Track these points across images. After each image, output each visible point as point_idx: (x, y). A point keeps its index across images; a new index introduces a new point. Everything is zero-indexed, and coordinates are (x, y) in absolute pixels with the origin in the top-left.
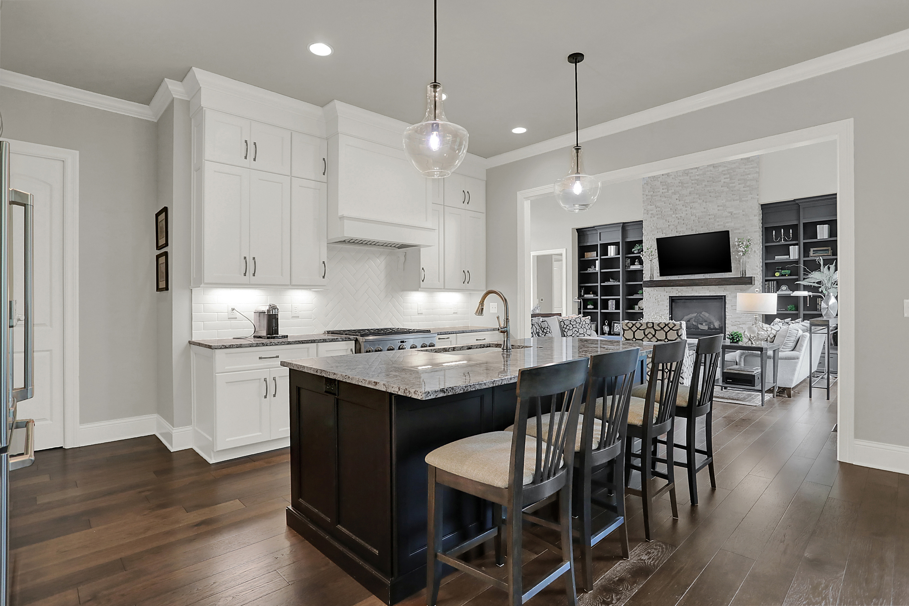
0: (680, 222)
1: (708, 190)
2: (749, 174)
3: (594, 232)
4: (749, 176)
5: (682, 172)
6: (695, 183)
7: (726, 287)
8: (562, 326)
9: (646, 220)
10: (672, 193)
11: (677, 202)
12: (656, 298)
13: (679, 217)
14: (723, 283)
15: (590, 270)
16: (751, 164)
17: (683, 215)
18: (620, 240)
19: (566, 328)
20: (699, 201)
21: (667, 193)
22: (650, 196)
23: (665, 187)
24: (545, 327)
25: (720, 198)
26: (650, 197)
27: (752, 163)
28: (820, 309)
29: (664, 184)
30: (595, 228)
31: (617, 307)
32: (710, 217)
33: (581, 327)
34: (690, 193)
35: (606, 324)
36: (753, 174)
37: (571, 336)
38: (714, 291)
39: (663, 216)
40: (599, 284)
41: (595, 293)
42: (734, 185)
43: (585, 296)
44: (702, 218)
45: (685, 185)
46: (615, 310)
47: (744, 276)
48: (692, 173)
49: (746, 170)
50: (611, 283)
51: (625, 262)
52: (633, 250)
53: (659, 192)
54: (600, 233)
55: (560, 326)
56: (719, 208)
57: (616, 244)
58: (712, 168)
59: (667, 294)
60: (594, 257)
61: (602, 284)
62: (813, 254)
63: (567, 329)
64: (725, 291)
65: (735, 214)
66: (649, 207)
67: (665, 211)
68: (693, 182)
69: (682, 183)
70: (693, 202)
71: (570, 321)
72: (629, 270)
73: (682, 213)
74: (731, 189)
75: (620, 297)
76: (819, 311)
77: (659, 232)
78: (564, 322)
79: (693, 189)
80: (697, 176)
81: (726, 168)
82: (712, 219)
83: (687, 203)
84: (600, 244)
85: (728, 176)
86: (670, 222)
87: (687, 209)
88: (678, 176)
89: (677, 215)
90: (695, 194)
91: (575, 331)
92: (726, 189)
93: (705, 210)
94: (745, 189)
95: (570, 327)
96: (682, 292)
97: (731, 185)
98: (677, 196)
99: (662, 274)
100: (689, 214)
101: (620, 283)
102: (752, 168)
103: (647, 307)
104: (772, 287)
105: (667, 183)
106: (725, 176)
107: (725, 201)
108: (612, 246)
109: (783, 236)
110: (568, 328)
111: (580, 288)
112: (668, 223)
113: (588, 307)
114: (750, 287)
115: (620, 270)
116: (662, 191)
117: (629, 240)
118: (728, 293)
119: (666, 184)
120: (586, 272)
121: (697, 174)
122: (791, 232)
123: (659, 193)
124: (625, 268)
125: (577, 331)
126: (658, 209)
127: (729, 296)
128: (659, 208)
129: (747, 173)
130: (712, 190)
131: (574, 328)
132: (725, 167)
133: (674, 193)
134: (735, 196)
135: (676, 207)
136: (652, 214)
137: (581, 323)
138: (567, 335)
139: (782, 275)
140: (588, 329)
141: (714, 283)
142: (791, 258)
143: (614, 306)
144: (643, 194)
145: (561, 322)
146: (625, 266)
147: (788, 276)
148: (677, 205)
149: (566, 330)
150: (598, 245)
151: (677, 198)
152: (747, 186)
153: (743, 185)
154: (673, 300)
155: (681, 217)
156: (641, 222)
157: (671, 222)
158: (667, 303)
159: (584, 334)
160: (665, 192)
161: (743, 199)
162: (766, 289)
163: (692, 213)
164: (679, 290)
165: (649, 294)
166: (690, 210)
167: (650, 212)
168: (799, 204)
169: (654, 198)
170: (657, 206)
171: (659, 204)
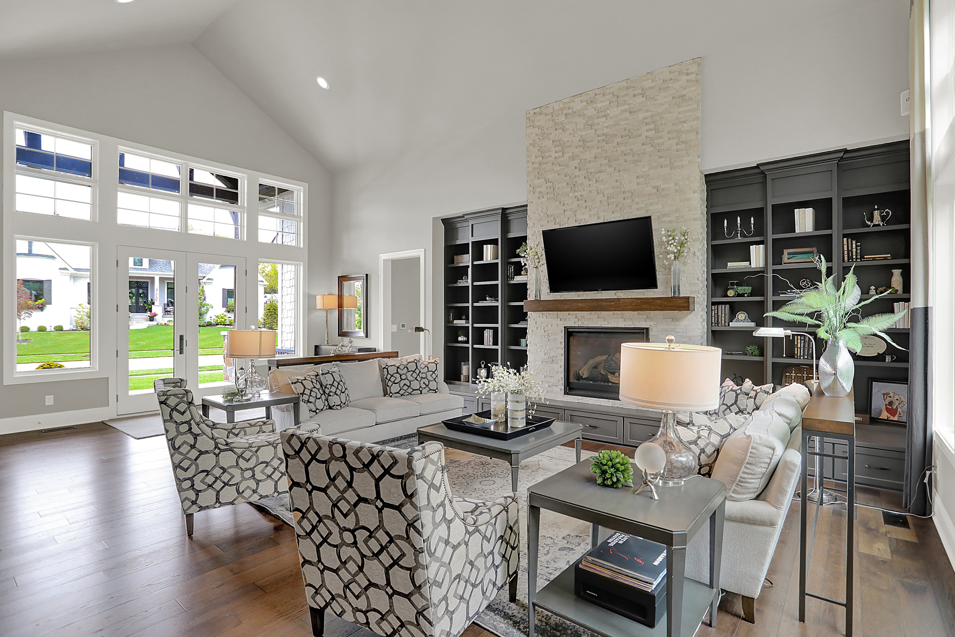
0: (580, 206)
1: (622, 151)
2: (684, 122)
3: (465, 224)
4: (685, 125)
5: (584, 124)
6: (603, 140)
7: (650, 313)
9: (532, 203)
10: (570, 157)
11: (577, 173)
12: (546, 329)
13: (580, 197)
14: (644, 306)
15: (461, 283)
16: (688, 105)
17: (584, 193)
18: (497, 235)
19: (390, 380)
20: (609, 170)
21: (562, 159)
22: (538, 164)
23: (560, 148)
24: (327, 385)
25: (640, 163)
26: (537, 165)
27: (690, 103)
28: (799, 354)
29: (558, 143)
30: (466, 217)
31: (495, 341)
32: (625, 195)
33: (416, 378)
34: (595, 157)
35: (483, 366)
36: (690, 121)
37: (397, 393)
38: (631, 319)
39: (556, 195)
40: (470, 305)
41: (466, 319)
42: (661, 141)
43: (455, 322)
44: (613, 198)
45: (588, 144)
46: (493, 345)
47: (677, 295)
48: (598, 124)
49: (680, 116)
50: (489, 303)
51: (507, 270)
52: (518, 251)
53: (550, 156)
54: (472, 225)
55: (382, 375)
56: (638, 180)
57: (494, 242)
58: (627, 115)
59: (562, 322)
60: (465, 262)
61: (475, 304)
62: (788, 259)
63: (392, 382)
64: (647, 320)
65: (663, 189)
66: (537, 182)
67: (558, 188)
68: (600, 138)
69: (583, 141)
70: (600, 172)
71: (398, 368)
72: (512, 282)
73: (584, 190)
74: (658, 148)
75: (499, 325)
76: (798, 358)
77: (549, 221)
78: (387, 370)
79: (600, 150)
80: (605, 129)
81: (649, 114)
82: (628, 199)
83: (591, 173)
84: (472, 242)
85: (652, 126)
86: (566, 205)
87: (590, 182)
88: (577, 129)
89: (576, 194)
90: (603, 158)
91: (405, 384)
92: (649, 149)
93: (618, 183)
94: (678, 147)
95: (396, 378)
96: (583, 319)
97: (657, 141)
98: (576, 163)
99: (552, 289)
100: (594, 191)
101: (499, 304)
102: (689, 111)
103: (532, 343)
104: (723, 316)
105: (562, 142)
106: (648, 127)
107: (647, 169)
108: (488, 245)
109: (739, 229)
112: (563, 207)
113: (460, 339)
114: (687, 315)
115: (499, 282)
116: (554, 155)
117: (511, 235)
118: (652, 323)
119: (560, 143)
120: (455, 285)
121: (606, 125)
122: (752, 222)
123: (550, 159)
124: (507, 280)
125: (407, 386)
126: (549, 184)
127: (654, 329)
128: (551, 182)
129: (682, 120)
130: (629, 151)
132: (647, 111)
133: (573, 158)
134: (664, 159)
135: (575, 180)
136: (540, 192)
137: (417, 371)
138: (391, 393)
139: (739, 295)
141: (629, 307)
142: (753, 265)
143: (491, 339)
144: (528, 162)
145: (384, 368)
146: (506, 277)
147: (747, 296)
148: (575, 177)
149: (390, 384)
150: (469, 243)
151: (577, 165)
152: (682, 142)
153: (676, 140)
154: (570, 333)
155: (582, 196)
156: (525, 208)
157: (568, 204)
158: (561, 337)
159: (421, 389)
160: (559, 157)
161: (675, 164)
162: (713, 318)
163: (598, 190)
164: (579, 317)
165: (536, 323)
166: (595, 185)
167: (538, 190)
168: (766, 173)
169: (543, 166)
170: (547, 179)
171: (550, 176)
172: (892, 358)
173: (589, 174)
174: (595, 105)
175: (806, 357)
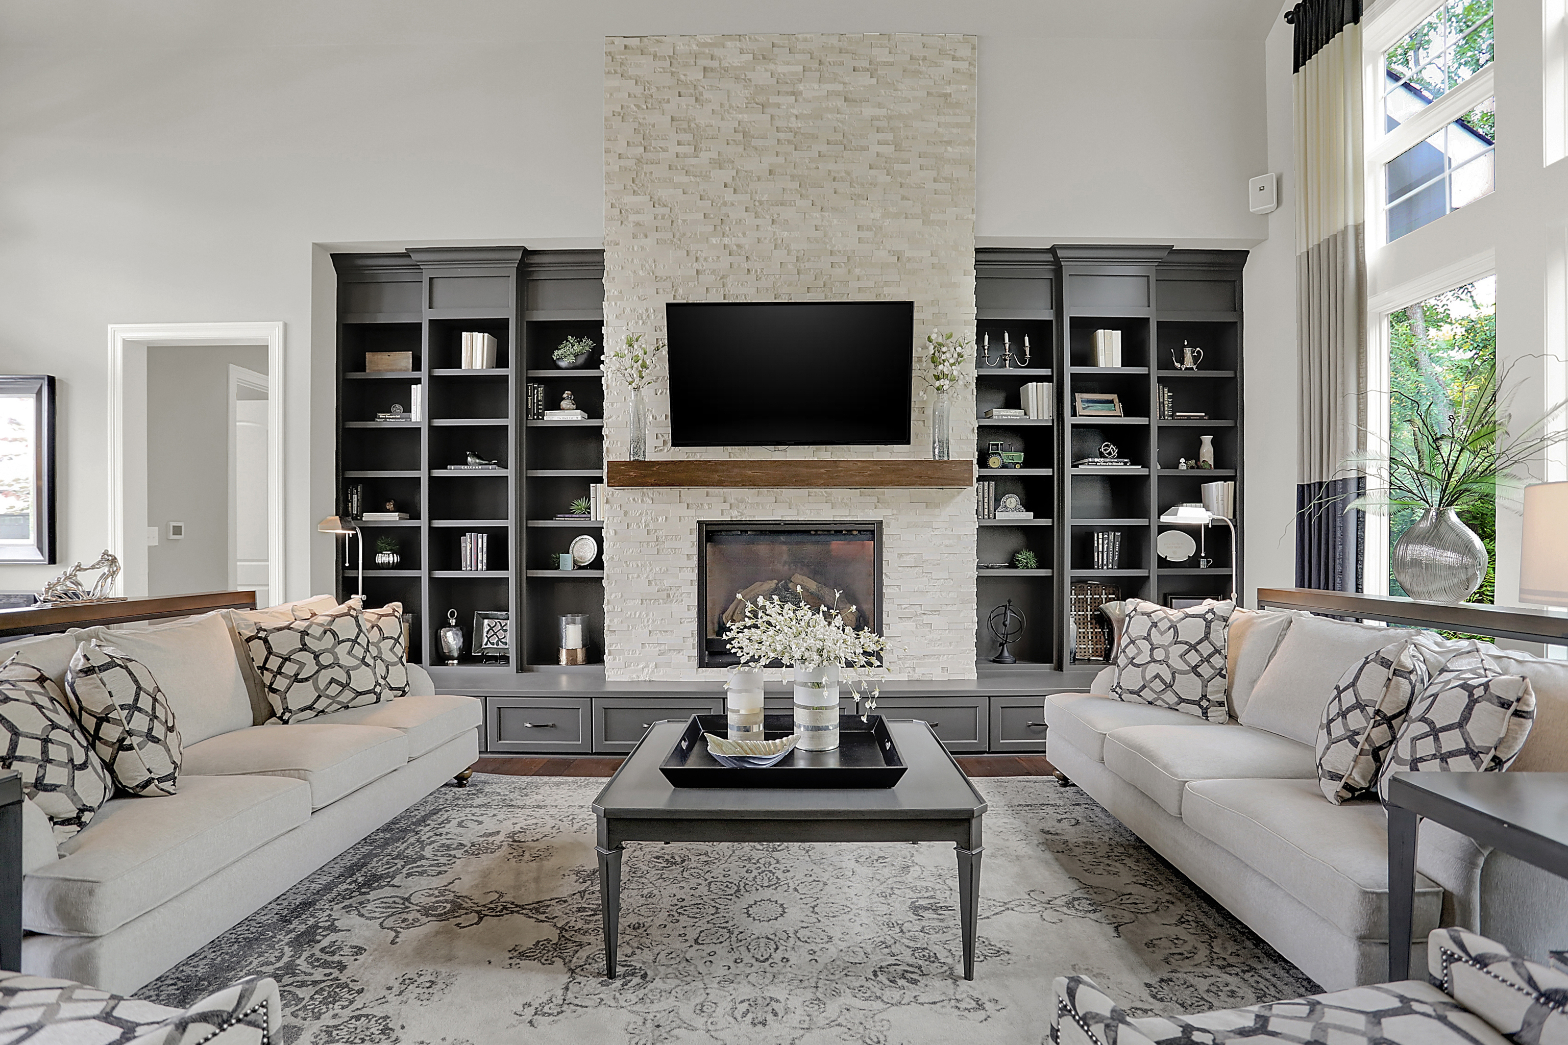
0: (735, 266)
1: (829, 171)
2: (949, 143)
3: (410, 275)
4: (949, 149)
5: (747, 98)
6: (789, 142)
7: (884, 493)
8: (259, 662)
9: (618, 244)
10: (712, 161)
11: (729, 196)
12: (651, 527)
13: (735, 247)
15: (389, 420)
16: (955, 115)
17: (742, 241)
18: (508, 313)
20: (799, 203)
21: (694, 161)
22: (634, 161)
23: (688, 137)
25: (864, 202)
26: (631, 163)
27: (958, 111)
29: (685, 126)
31: (497, 558)
32: (834, 259)
33: (363, 660)
34: (771, 172)
35: (453, 622)
36: (959, 145)
37: (310, 708)
38: (846, 504)
39: (677, 235)
40: (423, 474)
41: (410, 509)
42: (905, 167)
43: (368, 517)
44: (809, 260)
45: (754, 142)
46: (488, 569)
47: (946, 458)
48: (778, 106)
49: (940, 130)
50: (473, 468)
51: (527, 396)
52: (563, 352)
53: (665, 150)
54: (431, 279)
55: (246, 661)
56: (863, 234)
57: (495, 327)
58: (840, 103)
59: (691, 512)
60: (406, 370)
61: (438, 473)
62: (1084, 409)
63: (287, 677)
64: (882, 505)
65: (909, 259)
66: (629, 200)
67: (684, 221)
68: (782, 136)
69: (745, 134)
70: (782, 204)
71: (304, 633)
72: (540, 424)
73: (744, 234)
74: (899, 180)
75: (510, 523)
76: (1098, 568)
77: (661, 291)
78: (266, 641)
79: (781, 160)
80: (793, 119)
81: (883, 112)
82: (840, 267)
83: (761, 203)
84: (431, 322)
85: (890, 137)
86: (701, 260)
87: (759, 221)
88: (731, 106)
89: (726, 241)
90: (789, 178)
92: (883, 178)
93: (819, 234)
94: (937, 186)
95: (302, 665)
96: (742, 506)
97: (897, 167)
98: (726, 175)
99: (679, 439)
100: (767, 241)
101: (510, 473)
102: (958, 125)
103: (616, 558)
104: (986, 500)
105: (693, 125)
106: (880, 136)
107: (879, 215)
108: (475, 334)
109: (1008, 353)
110: (290, 669)
111: (344, 487)
112: (695, 264)
113: (381, 559)
115: (510, 422)
116: (674, 149)
117: (543, 315)
118: (888, 512)
119: (689, 126)
120: (371, 425)
121: (795, 112)
122: (1027, 344)
123: (662, 155)
124: (527, 419)
125: (338, 683)
126: (660, 210)
127: (893, 522)
128: (665, 206)
129: (945, 139)
130: (843, 174)
131: (322, 667)
132: (880, 106)
133: (719, 163)
134: (911, 202)
135: (724, 210)
136: (638, 224)
137: (362, 640)
138: (286, 709)
139: (1004, 466)
140: (394, 664)
142: (1033, 416)
143: (483, 557)
144: (608, 151)
145: (249, 640)
146: (525, 412)
147: (1021, 468)
148: (725, 204)
149: (281, 683)
150: (420, 324)
151: (729, 181)
152: (944, 178)
153: (934, 174)
154: (710, 535)
155: (738, 246)
156: (596, 258)
157: (705, 259)
158: (689, 544)
159: (378, 689)
160: (686, 156)
161: (932, 217)
163: (776, 240)
164: (733, 501)
165: (626, 513)
166: (769, 228)
167: (632, 218)
168: (1062, 263)
169: (647, 168)
170: (656, 198)
171: (663, 193)
172: (1208, 562)
173: (757, 204)
174: (772, 66)
175: (1110, 566)
